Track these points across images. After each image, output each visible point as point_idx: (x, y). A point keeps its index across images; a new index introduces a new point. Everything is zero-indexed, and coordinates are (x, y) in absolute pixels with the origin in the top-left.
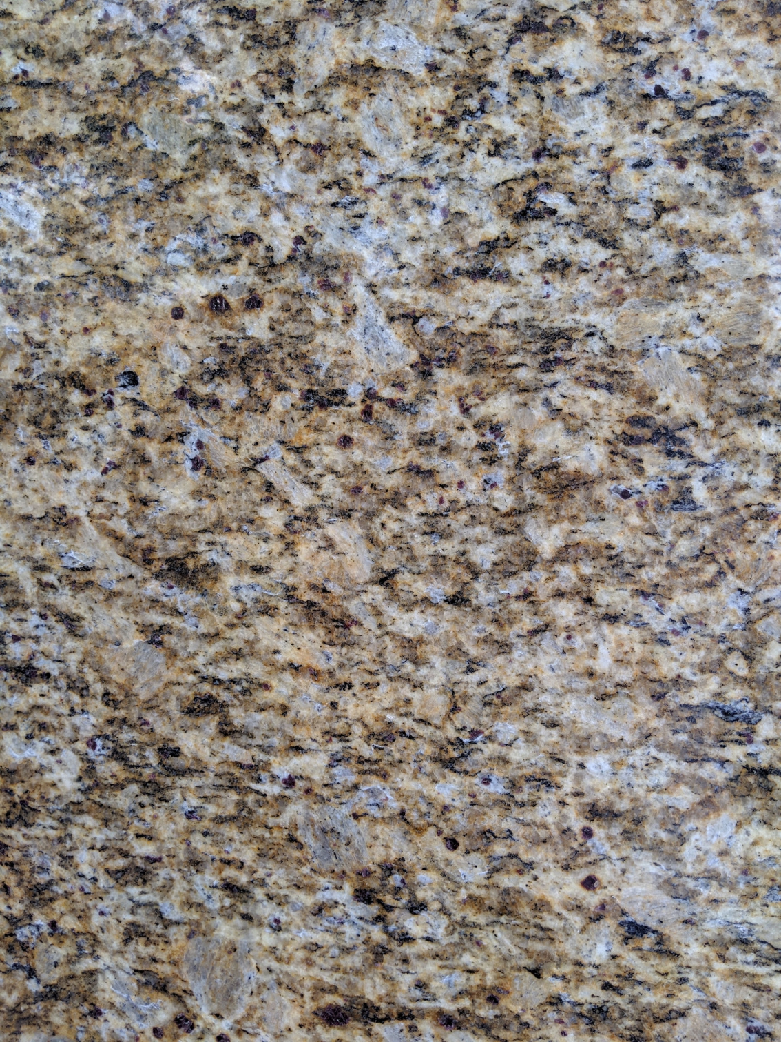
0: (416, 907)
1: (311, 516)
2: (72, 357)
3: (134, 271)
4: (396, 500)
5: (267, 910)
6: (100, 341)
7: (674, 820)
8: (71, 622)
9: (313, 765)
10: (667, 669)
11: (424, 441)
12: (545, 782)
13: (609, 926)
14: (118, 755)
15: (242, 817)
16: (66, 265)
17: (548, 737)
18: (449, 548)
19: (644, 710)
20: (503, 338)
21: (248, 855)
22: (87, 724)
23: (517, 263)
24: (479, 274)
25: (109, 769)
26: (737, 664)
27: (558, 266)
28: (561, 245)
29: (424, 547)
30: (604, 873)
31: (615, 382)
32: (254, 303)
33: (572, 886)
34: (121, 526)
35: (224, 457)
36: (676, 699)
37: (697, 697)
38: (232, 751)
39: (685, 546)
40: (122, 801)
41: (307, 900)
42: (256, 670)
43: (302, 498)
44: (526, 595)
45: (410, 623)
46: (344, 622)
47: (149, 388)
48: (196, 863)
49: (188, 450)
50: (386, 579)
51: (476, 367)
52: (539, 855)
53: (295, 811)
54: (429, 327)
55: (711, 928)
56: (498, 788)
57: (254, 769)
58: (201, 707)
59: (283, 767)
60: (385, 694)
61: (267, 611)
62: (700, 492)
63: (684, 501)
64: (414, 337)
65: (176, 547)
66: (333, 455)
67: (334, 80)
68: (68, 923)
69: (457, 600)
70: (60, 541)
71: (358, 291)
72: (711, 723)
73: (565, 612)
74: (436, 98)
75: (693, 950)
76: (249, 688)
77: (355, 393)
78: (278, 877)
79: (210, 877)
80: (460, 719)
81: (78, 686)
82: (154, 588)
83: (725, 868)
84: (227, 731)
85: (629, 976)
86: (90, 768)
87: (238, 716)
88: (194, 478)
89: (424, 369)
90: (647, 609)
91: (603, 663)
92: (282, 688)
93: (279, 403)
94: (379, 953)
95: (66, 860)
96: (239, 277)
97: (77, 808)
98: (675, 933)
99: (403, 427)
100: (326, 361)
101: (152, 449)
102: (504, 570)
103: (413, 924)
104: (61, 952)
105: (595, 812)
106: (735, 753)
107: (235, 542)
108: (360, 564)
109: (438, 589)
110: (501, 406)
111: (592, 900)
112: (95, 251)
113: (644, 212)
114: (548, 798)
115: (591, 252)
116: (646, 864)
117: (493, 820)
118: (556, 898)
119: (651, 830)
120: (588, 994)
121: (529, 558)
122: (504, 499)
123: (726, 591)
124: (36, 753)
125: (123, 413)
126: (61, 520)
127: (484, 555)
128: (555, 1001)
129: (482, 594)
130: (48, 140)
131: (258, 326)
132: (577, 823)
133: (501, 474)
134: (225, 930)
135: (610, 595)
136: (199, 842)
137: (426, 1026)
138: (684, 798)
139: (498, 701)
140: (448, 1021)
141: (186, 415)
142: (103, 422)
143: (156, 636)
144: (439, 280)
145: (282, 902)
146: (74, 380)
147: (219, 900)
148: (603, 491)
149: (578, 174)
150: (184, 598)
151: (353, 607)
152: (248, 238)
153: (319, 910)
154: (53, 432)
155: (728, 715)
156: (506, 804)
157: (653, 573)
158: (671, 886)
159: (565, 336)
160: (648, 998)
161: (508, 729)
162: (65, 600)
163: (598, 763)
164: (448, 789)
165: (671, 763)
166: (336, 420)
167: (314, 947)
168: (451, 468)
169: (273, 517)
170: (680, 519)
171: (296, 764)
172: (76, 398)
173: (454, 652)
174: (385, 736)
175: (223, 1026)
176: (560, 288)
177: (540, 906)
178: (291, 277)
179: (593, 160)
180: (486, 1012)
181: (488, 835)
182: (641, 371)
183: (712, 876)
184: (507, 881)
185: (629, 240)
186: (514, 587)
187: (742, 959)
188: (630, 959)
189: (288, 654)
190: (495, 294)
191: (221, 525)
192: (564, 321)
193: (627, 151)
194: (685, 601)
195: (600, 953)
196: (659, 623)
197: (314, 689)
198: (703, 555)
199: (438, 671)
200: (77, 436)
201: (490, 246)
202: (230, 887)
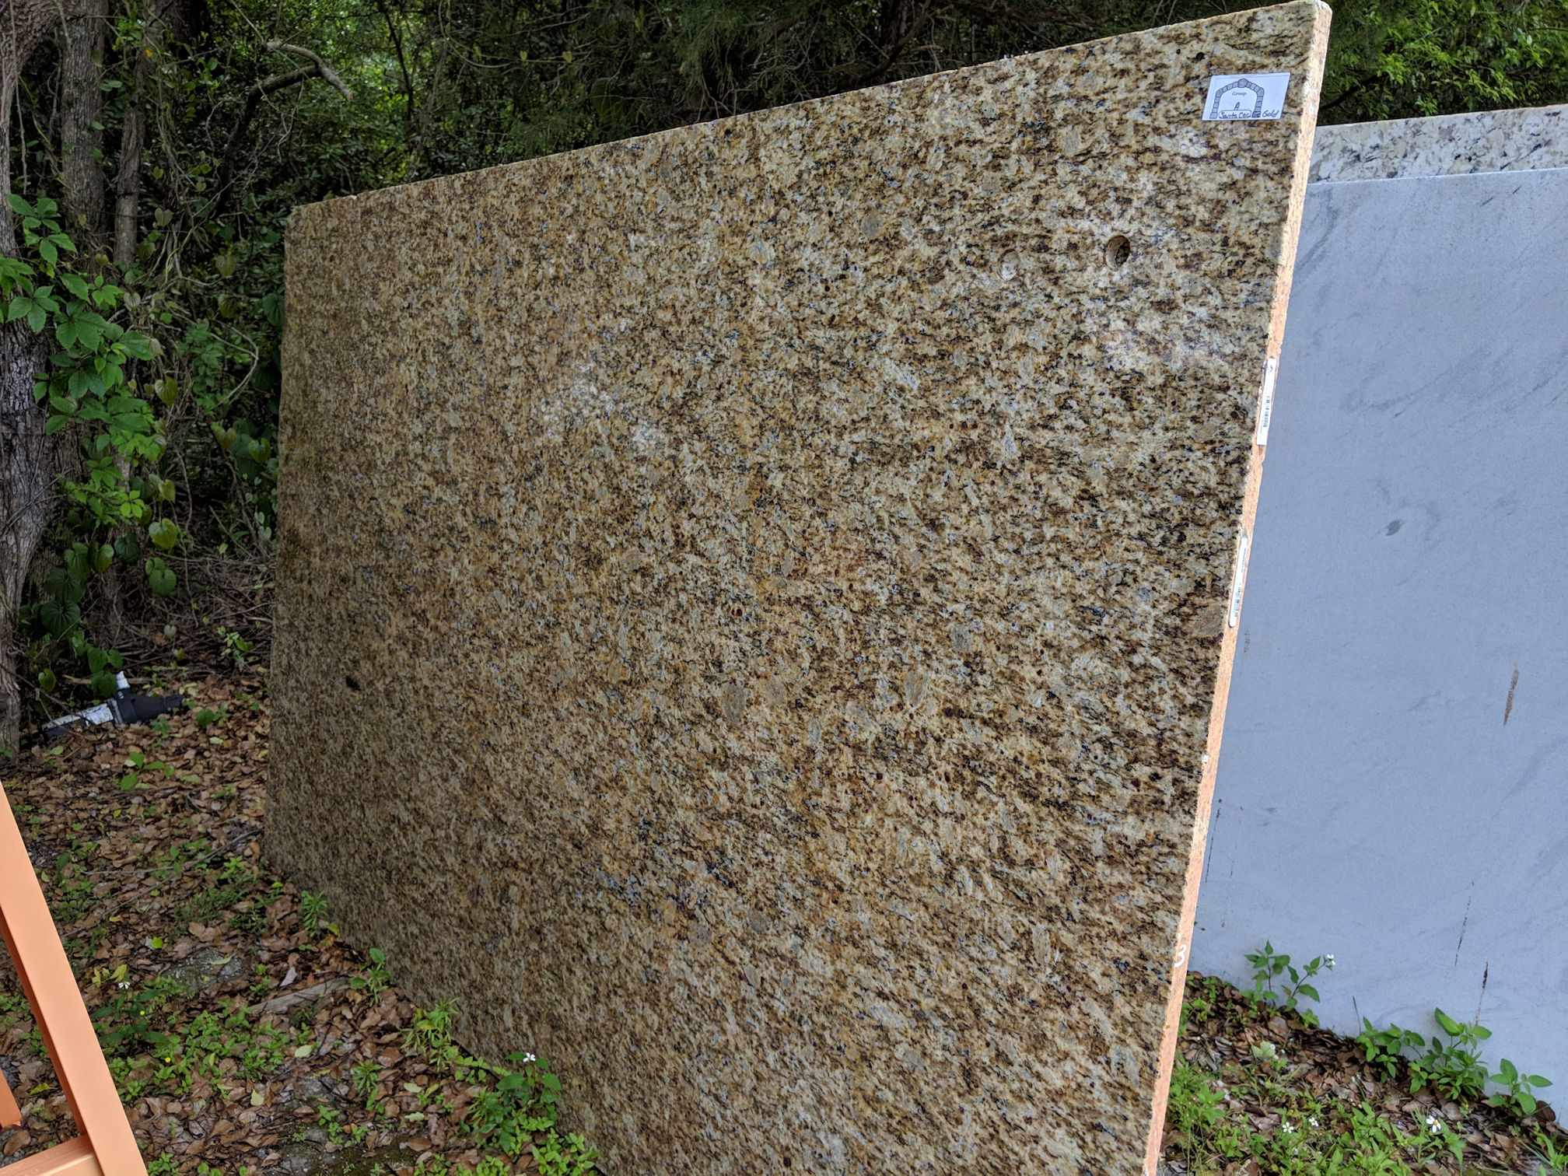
0: (983, 672)
1: (976, 511)
2: (916, 438)
3: (942, 409)
4: (1004, 509)
5: (935, 664)
6: (927, 433)
7: (1071, 652)
8: (896, 537)
9: (960, 608)
10: (1078, 590)
11: (1017, 487)
12: (1032, 629)
13: (1043, 692)
14: (901, 593)
15: (934, 625)
16: (922, 403)
17: (1036, 610)
18: (1018, 530)
19: (1068, 605)
20: (1048, 452)
21: (933, 641)
22: (894, 578)
23: (1057, 425)
24: (1045, 427)
25: (897, 598)
26: (1100, 592)
27: (1069, 428)
28: (1072, 421)
29: (1010, 529)
30: (1045, 670)
31: (1080, 474)
32: (975, 426)
33: (1034, 674)
34: (918, 504)
35: (955, 483)
36: (1079, 603)
37: (1086, 603)
38: (937, 599)
39: (1092, 543)
40: (898, 611)
41: (948, 662)
42: (949, 568)
43: (975, 502)
44: (1039, 553)
45: (1000, 558)
46: (980, 554)
47: (938, 453)
48: (917, 641)
49: (944, 478)
50: (996, 539)
51: (1039, 462)
52: (1025, 658)
53: (951, 626)
54: (1026, 444)
55: (1077, 700)
56: (1016, 629)
57: (941, 606)
58: (930, 579)
59: (951, 607)
60: (987, 585)
61: (957, 545)
62: (1100, 522)
63: (1094, 525)
64: (1021, 447)
65: (934, 515)
66: (988, 488)
67: (1014, 348)
68: (872, 658)
69: (1017, 552)
70: (899, 507)
71: (1007, 427)
72: (1089, 615)
73: (1050, 562)
74: (1043, 359)
75: (1069, 708)
76: (946, 574)
77: (999, 465)
78: (941, 651)
79: (919, 648)
80: (1010, 599)
81: (894, 564)
82: (924, 529)
83: (1084, 675)
84: (936, 590)
85: (1046, 715)
86: (891, 598)
87: (940, 584)
88: (944, 489)
89: (1022, 459)
90: (1076, 565)
91: (1058, 585)
92: (956, 576)
93: (976, 465)
94: (968, 688)
95: (877, 632)
96: (972, 416)
97: (884, 611)
98: (1064, 698)
99: (1012, 480)
100: (992, 451)
101: (934, 476)
102: (1034, 542)
103: (980, 679)
104: (868, 669)
105: (1046, 644)
106: (1094, 628)
107: (952, 516)
108: (989, 531)
109: (1011, 546)
110: (1043, 478)
111: (1039, 680)
112: (932, 399)
113: (1098, 412)
114: (1032, 635)
115: (1080, 424)
116: (1059, 669)
117: (1013, 641)
118: (1028, 677)
119: (1063, 655)
120: (1032, 720)
121: (1041, 539)
122: (1038, 514)
123: (1101, 563)
124: (876, 588)
125: (928, 461)
126: (901, 499)
127: (1028, 535)
128: (1021, 721)
129: (1025, 551)
130: (925, 356)
131: (974, 435)
132: (1039, 647)
133: (1039, 504)
134: (921, 670)
135: (1065, 558)
136: (919, 633)
137: (977, 723)
138: (1076, 643)
139: (1023, 594)
140: (985, 722)
141: (947, 465)
142: (921, 463)
143: (921, 548)
144: (1032, 427)
145: (940, 661)
146: (916, 446)
147: (921, 657)
148: (1069, 516)
149: (1081, 395)
150: (932, 535)
151: (984, 549)
152: (978, 402)
153: (952, 667)
154: (905, 465)
155: (1095, 612)
156: (1018, 635)
157: (1079, 552)
158: (1065, 679)
159: (1067, 454)
160: (1052, 726)
161: (1024, 605)
162: (896, 529)
163: (1050, 624)
164: (1001, 626)
165: (1073, 629)
166: (991, 475)
167: (947, 682)
168: (1024, 499)
169: (965, 508)
170: (1090, 532)
171: (956, 606)
172: (915, 453)
173: (1012, 572)
174: (984, 601)
175: (912, 710)
176: (1069, 437)
177: (1022, 679)
178: (988, 419)
179: (1086, 390)
180: (998, 721)
181: (1010, 647)
182: (1089, 472)
183: (1080, 678)
184: (1013, 667)
185: (1092, 421)
186: (1035, 549)
187: (1085, 715)
188: (1048, 708)
189: (960, 564)
190: (1048, 435)
191: (948, 509)
192: (1068, 449)
193: (1097, 389)
194: (1088, 564)
195: (1038, 704)
196: (1078, 572)
197: (966, 578)
198: (1096, 547)
199: (1006, 578)
200: (913, 468)
201: (1050, 417)
202: (925, 652)
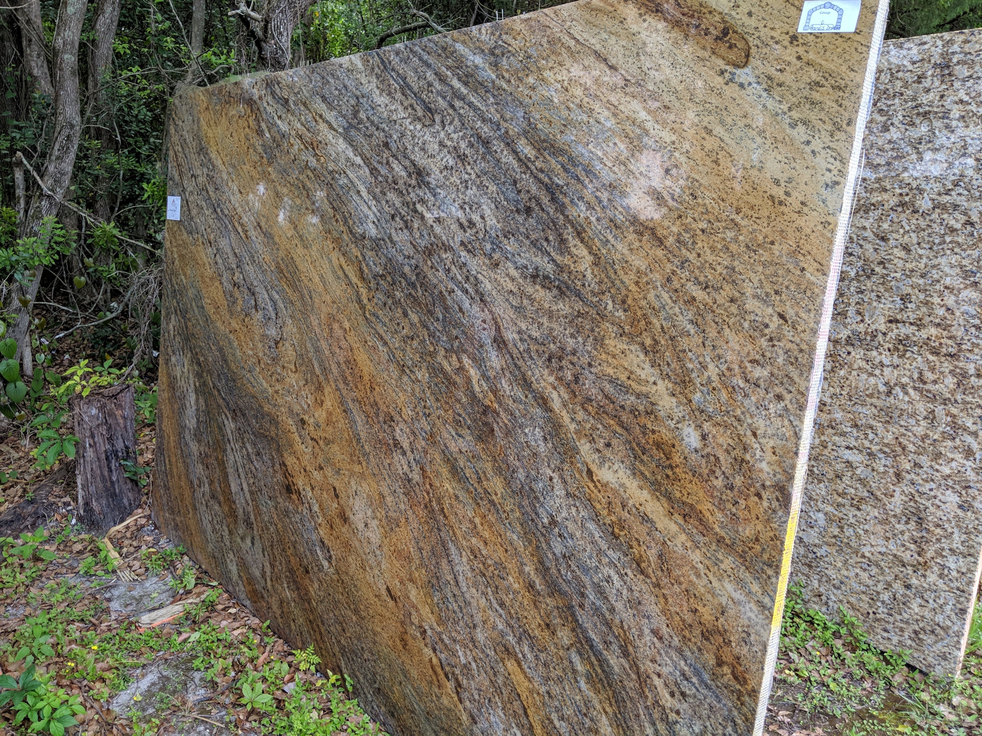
0: (910, 302)
1: (908, 232)
2: (873, 201)
3: (888, 187)
4: (924, 230)
5: (883, 301)
6: (879, 199)
7: (959, 290)
8: (861, 246)
9: (898, 275)
10: (964, 263)
11: (931, 221)
12: (938, 281)
13: (944, 308)
14: (863, 270)
15: (883, 284)
16: (877, 185)
17: (941, 273)
18: (931, 239)
19: (958, 270)
20: (948, 205)
21: (882, 290)
22: (859, 264)
23: (953, 193)
24: (946, 194)
25: (861, 273)
26: (976, 264)
27: (960, 194)
28: (961, 191)
29: (927, 239)
30: (945, 299)
31: (965, 214)
32: (907, 195)
33: (939, 300)
34: (875, 230)
35: (896, 220)
36: (964, 269)
37: (968, 269)
38: (884, 271)
39: (971, 243)
40: (862, 279)
41: (891, 299)
42: (892, 257)
43: (907, 228)
44: (942, 249)
45: (921, 252)
46: (910, 251)
47: (886, 207)
48: (873, 291)
49: (890, 218)
50: (919, 244)
51: (943, 209)
52: (935, 295)
53: (893, 283)
54: (936, 202)
55: (962, 310)
56: (930, 282)
57: (887, 275)
58: (881, 263)
59: (892, 275)
60: (914, 264)
61: (897, 247)
62: (975, 234)
63: (972, 235)
64: (933, 203)
65: (883, 235)
66: (915, 221)
67: (930, 160)
68: (846, 301)
69: (930, 249)
70: (863, 232)
71: (925, 195)
72: (970, 273)
73: (948, 252)
74: (946, 165)
75: (958, 314)
76: (890, 260)
77: (921, 211)
78: (887, 295)
79: (875, 294)
80: (927, 269)
81: (859, 257)
82: (878, 241)
83: (966, 299)
84: (884, 268)
85: (945, 318)
86: (858, 272)
87: (887, 265)
88: (889, 223)
89: (934, 209)
90: (962, 253)
91: (953, 261)
92: (896, 261)
93: (907, 212)
94: (902, 310)
95: (849, 289)
96: (906, 190)
97: (853, 279)
98: (955, 310)
99: (928, 218)
100: (917, 205)
101: (883, 217)
102: (940, 244)
103: (909, 305)
104: (843, 306)
105: (946, 287)
106: (972, 279)
107: (894, 235)
108: (915, 241)
109: (927, 246)
110: (945, 216)
111: (942, 303)
112: (882, 183)
113: (975, 187)
114: (938, 284)
115: (966, 193)
116: (953, 298)
117: (928, 287)
118: (936, 302)
119: (955, 292)
120: (937, 321)
121: (944, 242)
122: (942, 232)
123: (976, 251)
124: (849, 269)
125: (880, 211)
126: (864, 228)
127: (937, 241)
128: (931, 321)
129: (935, 248)
130: (879, 165)
131: (907, 199)
132: (942, 289)
133: (943, 227)
134: (875, 304)
135: (957, 250)
136: (874, 287)
137: (907, 325)
138: (962, 286)
139: (933, 267)
140: (911, 324)
141: (891, 212)
142: (876, 212)
143: (876, 250)
144: (939, 194)
145: (886, 299)
146: (873, 205)
147: (875, 298)
148: (959, 232)
149: (966, 180)
150: (882, 243)
151: (912, 248)
152: (909, 184)
153: (893, 301)
154: (867, 213)
155: (972, 272)
156: (931, 285)
157: (965, 247)
158: (956, 302)
159: (959, 206)
160: (948, 322)
161: (934, 272)
162: (861, 242)
163: (948, 279)
164: (921, 281)
165: (961, 280)
166: (916, 216)
167: (890, 308)
168: (934, 226)
169: (902, 231)
170: (971, 238)
171: (895, 274)
172: (873, 208)
173: (928, 257)
174: (912, 271)
175: (869, 322)
176: (959, 198)
177: (933, 304)
178: (915, 191)
179: (969, 178)
180: (919, 323)
181: (926, 290)
182: (970, 213)
183: (964, 301)
184: (928, 299)
185: (972, 191)
186: (941, 247)
187: (966, 316)
188: (946, 315)
189: (898, 255)
190: (948, 198)
191: (892, 232)
192: (959, 203)
193: (975, 177)
194: (969, 252)
195: (941, 313)
196: (964, 255)
197: (901, 262)
198: (974, 244)
199: (924, 260)
200: (871, 214)
201: (949, 190)
202: (878, 296)
